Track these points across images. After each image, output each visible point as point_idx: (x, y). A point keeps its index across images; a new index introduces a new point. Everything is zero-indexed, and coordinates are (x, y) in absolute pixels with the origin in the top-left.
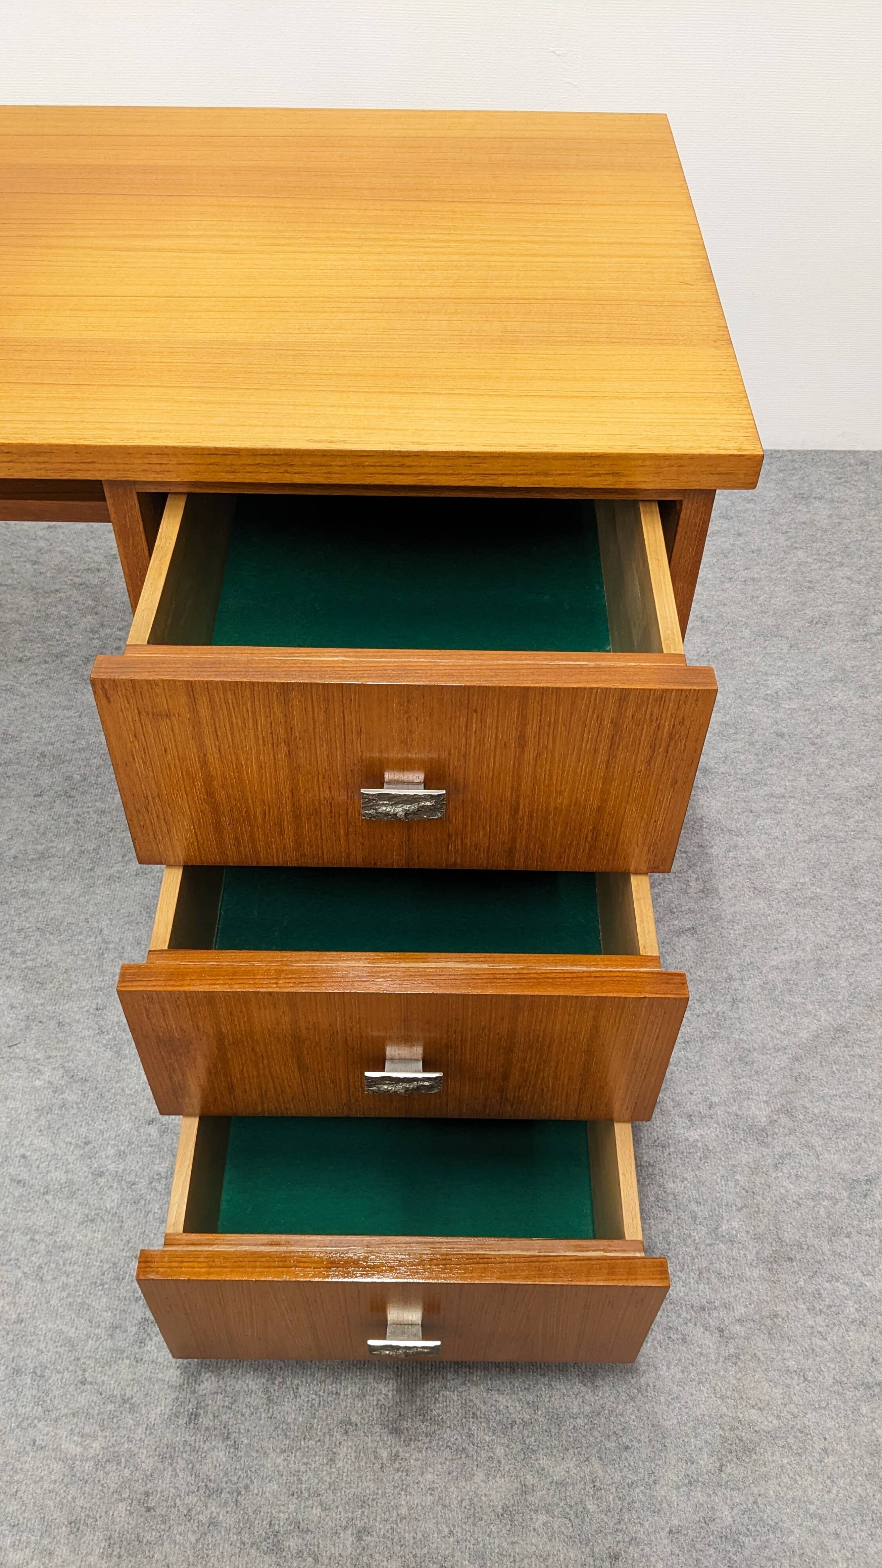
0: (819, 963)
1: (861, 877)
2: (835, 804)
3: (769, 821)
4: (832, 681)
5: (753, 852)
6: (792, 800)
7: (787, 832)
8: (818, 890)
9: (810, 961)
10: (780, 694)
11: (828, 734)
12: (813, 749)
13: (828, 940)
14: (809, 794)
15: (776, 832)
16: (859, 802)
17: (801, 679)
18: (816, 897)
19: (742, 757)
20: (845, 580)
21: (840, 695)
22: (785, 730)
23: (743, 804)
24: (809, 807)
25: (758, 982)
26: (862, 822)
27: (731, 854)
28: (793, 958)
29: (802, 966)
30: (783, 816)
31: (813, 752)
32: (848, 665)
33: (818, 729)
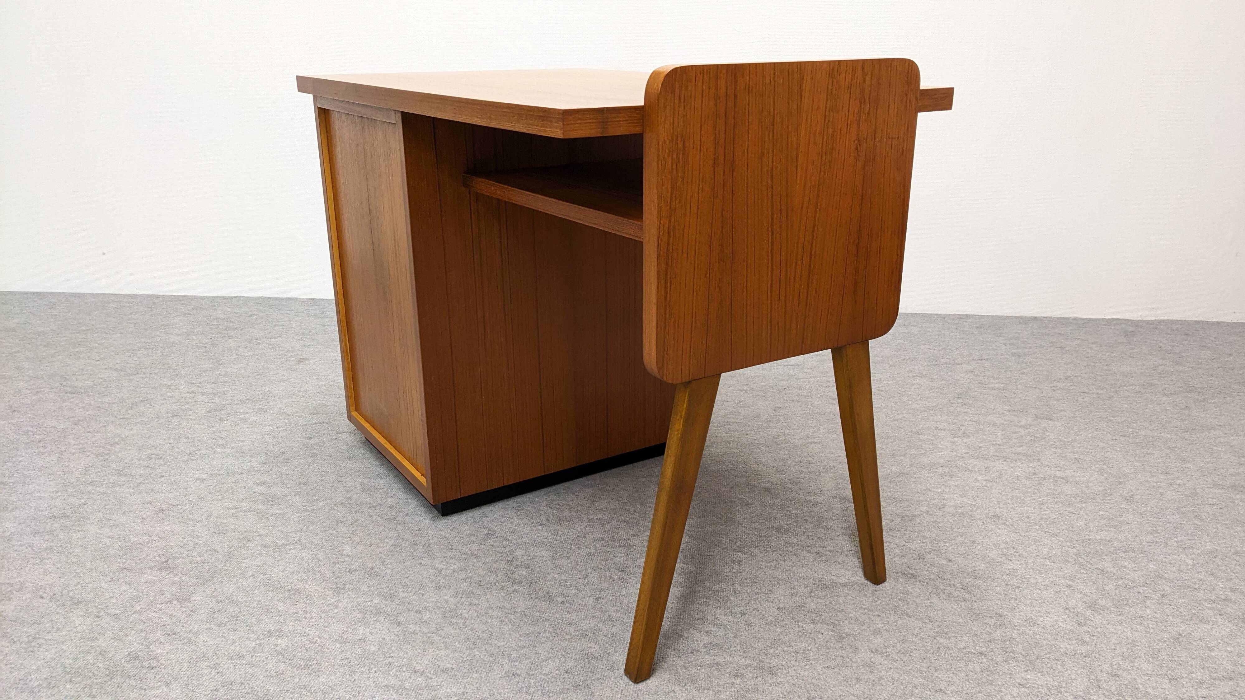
20: (926, 349)
32: (924, 373)
33: (904, 390)
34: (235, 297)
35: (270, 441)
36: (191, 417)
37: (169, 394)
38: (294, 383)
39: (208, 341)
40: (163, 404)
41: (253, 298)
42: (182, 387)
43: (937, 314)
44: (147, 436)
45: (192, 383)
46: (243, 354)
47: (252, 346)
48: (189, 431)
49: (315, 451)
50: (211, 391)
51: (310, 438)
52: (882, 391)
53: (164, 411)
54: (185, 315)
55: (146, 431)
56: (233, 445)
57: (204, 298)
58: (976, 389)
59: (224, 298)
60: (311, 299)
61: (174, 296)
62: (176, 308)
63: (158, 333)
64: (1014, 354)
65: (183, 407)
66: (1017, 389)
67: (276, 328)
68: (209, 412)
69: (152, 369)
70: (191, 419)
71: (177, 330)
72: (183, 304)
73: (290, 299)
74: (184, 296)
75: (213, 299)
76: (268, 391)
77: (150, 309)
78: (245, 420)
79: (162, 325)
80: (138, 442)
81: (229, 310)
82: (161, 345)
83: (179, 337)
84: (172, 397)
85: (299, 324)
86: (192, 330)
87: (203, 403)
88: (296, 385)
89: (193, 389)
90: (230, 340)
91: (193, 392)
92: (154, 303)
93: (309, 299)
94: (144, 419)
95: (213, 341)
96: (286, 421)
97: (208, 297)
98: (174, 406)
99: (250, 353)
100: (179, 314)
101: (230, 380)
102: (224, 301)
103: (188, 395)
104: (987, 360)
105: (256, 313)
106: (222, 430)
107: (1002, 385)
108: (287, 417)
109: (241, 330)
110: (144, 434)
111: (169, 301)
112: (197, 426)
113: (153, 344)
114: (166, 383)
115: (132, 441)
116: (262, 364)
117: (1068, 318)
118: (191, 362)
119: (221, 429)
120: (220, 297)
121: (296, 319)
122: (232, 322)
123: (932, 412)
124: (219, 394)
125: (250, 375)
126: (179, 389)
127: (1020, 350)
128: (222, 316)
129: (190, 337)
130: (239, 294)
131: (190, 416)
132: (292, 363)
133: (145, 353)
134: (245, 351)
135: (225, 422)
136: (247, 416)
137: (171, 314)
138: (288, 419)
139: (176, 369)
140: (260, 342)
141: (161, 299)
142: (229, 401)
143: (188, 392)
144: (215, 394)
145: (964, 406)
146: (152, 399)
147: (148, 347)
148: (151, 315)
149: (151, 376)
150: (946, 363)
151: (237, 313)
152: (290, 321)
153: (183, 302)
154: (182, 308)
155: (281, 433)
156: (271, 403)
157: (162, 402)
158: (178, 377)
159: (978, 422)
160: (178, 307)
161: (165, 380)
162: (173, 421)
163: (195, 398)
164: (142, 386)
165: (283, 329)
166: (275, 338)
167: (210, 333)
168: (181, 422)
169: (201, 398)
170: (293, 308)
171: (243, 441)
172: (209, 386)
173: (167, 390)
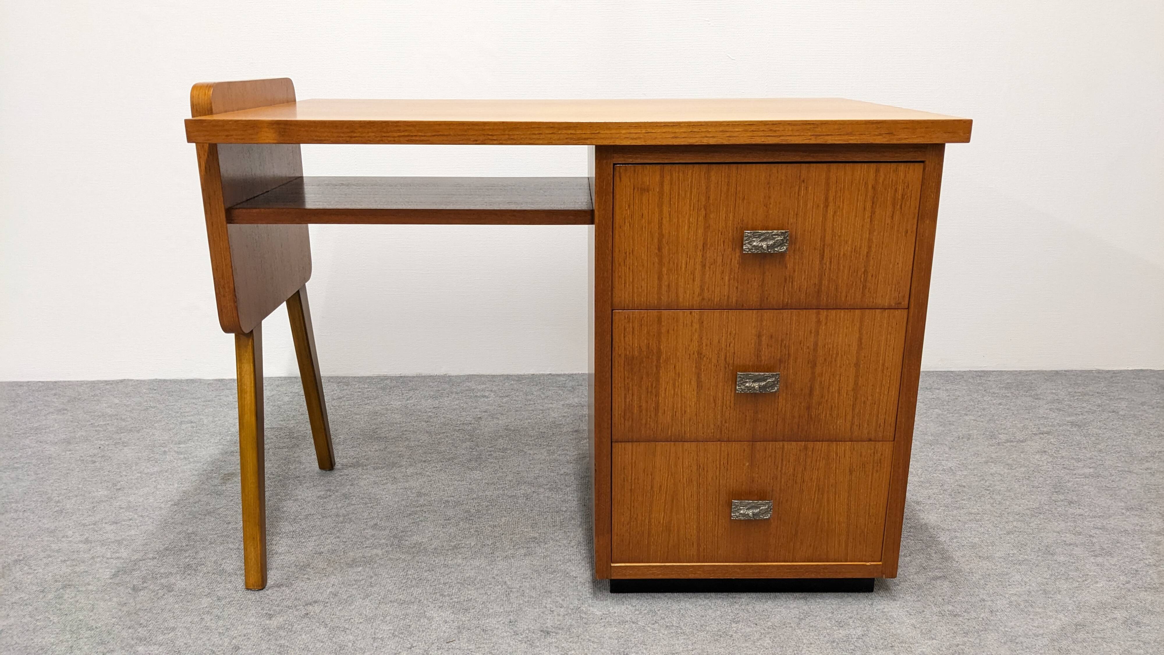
0: (1045, 592)
1: (1054, 550)
2: (1017, 517)
3: (974, 525)
4: (986, 462)
5: (970, 540)
6: (986, 515)
7: (989, 530)
8: (1026, 557)
9: (1038, 591)
10: (952, 468)
11: (995, 485)
12: (988, 492)
13: (1046, 580)
14: (996, 513)
15: (982, 530)
16: (1032, 516)
17: (965, 462)
18: (1026, 560)
19: (941, 496)
20: (972, 421)
21: (994, 468)
22: (964, 484)
23: (952, 517)
24: (999, 518)
25: (1005, 602)
26: (1040, 524)
27: (955, 540)
28: (1024, 589)
29: (1033, 593)
30: (983, 523)
31: (989, 494)
32: (993, 456)
33: (987, 484)
34: (122, 381)
35: (214, 626)
36: (90, 588)
37: (53, 546)
38: (226, 516)
39: (96, 451)
40: (47, 564)
41: (144, 381)
42: (70, 533)
43: (952, 372)
44: (32, 627)
45: (84, 525)
46: (146, 471)
47: (157, 456)
48: (91, 614)
49: (282, 642)
50: (111, 536)
51: (270, 617)
52: (964, 487)
53: (50, 578)
54: (60, 411)
55: (28, 619)
56: (161, 638)
57: (81, 384)
58: (1067, 478)
59: (107, 382)
60: (219, 380)
61: (42, 382)
62: (46, 401)
63: (27, 442)
64: (1073, 424)
65: (77, 569)
66: (1111, 475)
67: (184, 426)
68: (115, 575)
69: (26, 503)
70: (92, 591)
71: (52, 436)
72: (55, 395)
73: (193, 381)
74: (56, 382)
75: (93, 385)
76: (193, 533)
77: (12, 404)
78: (170, 589)
79: (31, 429)
80: (18, 640)
81: (116, 401)
82: (34, 461)
83: (57, 448)
84: (58, 551)
85: (211, 419)
86: (72, 435)
87: (105, 559)
88: (229, 518)
89: (87, 535)
90: (125, 448)
91: (87, 541)
92: (18, 395)
93: (216, 380)
94: (23, 595)
95: (103, 450)
96: (229, 586)
97: (87, 383)
98: (65, 569)
99: (156, 469)
100: (51, 410)
101: (136, 516)
102: (108, 387)
103: (81, 546)
104: (1048, 433)
105: (152, 404)
106: (139, 609)
107: (1092, 470)
108: (229, 579)
109: (138, 432)
110: (26, 624)
111: (37, 391)
112: (102, 604)
113: (22, 460)
114: (47, 526)
115: (8, 639)
116: (176, 485)
117: (1090, 371)
118: (78, 488)
119: (138, 607)
120: (102, 382)
121: (206, 411)
122: (124, 420)
123: (1042, 516)
124: (125, 543)
125: (163, 505)
126: (67, 537)
127: (1074, 418)
128: (109, 411)
129: (71, 447)
130: (126, 377)
131: (89, 584)
132: (216, 482)
133: (13, 475)
134: (148, 465)
135: (142, 593)
136: (172, 580)
137: (41, 410)
138: (230, 582)
139: (58, 502)
140: (166, 449)
141: (26, 388)
142: (142, 554)
143: (81, 541)
144: (119, 543)
145: (1072, 505)
146: (31, 556)
147: (16, 465)
148: (15, 414)
149: (26, 514)
150: (1007, 441)
151: (127, 406)
152: (199, 414)
153: (54, 392)
154: (55, 400)
155: (226, 609)
156: (201, 554)
157: (45, 560)
158: (64, 514)
159: (1103, 528)
160: (49, 399)
161: (45, 521)
162: (66, 596)
163: (91, 552)
164: (14, 534)
165: (193, 427)
166: (185, 442)
167: (97, 439)
168: (78, 598)
169: (100, 550)
170: (199, 396)
171: (173, 629)
172: (108, 528)
173: (51, 539)
